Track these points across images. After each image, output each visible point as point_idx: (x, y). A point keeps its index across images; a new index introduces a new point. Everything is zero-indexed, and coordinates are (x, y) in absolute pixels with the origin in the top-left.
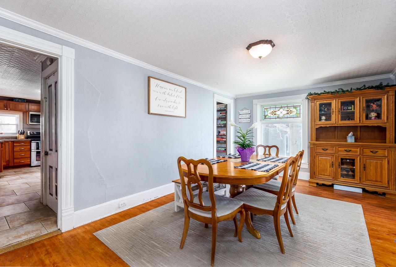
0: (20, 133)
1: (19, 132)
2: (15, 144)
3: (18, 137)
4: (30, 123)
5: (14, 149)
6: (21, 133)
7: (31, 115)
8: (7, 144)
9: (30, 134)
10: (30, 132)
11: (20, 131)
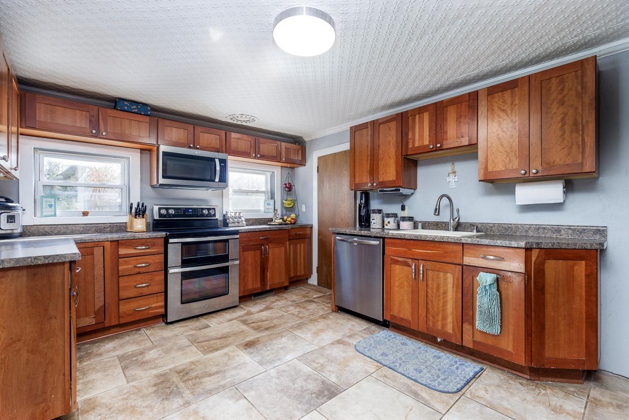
0: (133, 211)
1: (131, 208)
2: (122, 251)
3: (129, 226)
4: (162, 181)
5: (121, 268)
6: (136, 212)
7: (165, 154)
8: (98, 252)
9: (160, 215)
10: (160, 209)
11: (135, 206)
